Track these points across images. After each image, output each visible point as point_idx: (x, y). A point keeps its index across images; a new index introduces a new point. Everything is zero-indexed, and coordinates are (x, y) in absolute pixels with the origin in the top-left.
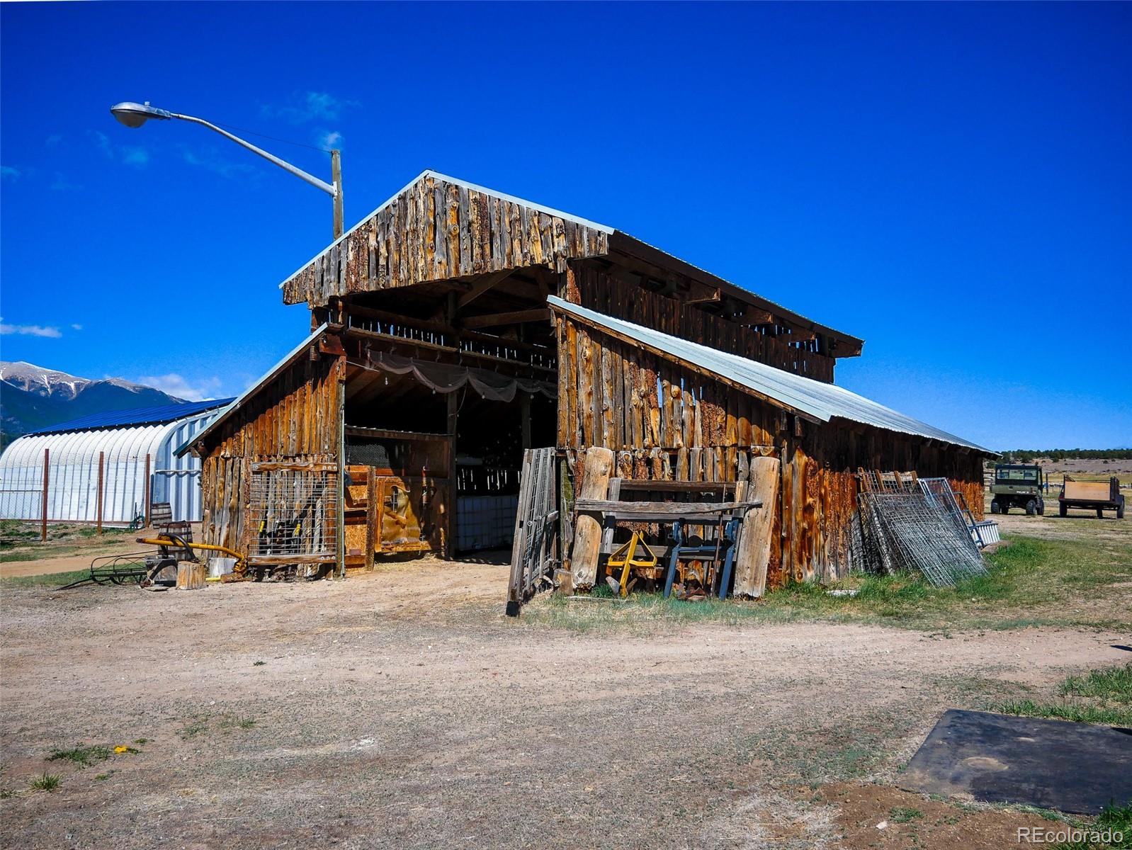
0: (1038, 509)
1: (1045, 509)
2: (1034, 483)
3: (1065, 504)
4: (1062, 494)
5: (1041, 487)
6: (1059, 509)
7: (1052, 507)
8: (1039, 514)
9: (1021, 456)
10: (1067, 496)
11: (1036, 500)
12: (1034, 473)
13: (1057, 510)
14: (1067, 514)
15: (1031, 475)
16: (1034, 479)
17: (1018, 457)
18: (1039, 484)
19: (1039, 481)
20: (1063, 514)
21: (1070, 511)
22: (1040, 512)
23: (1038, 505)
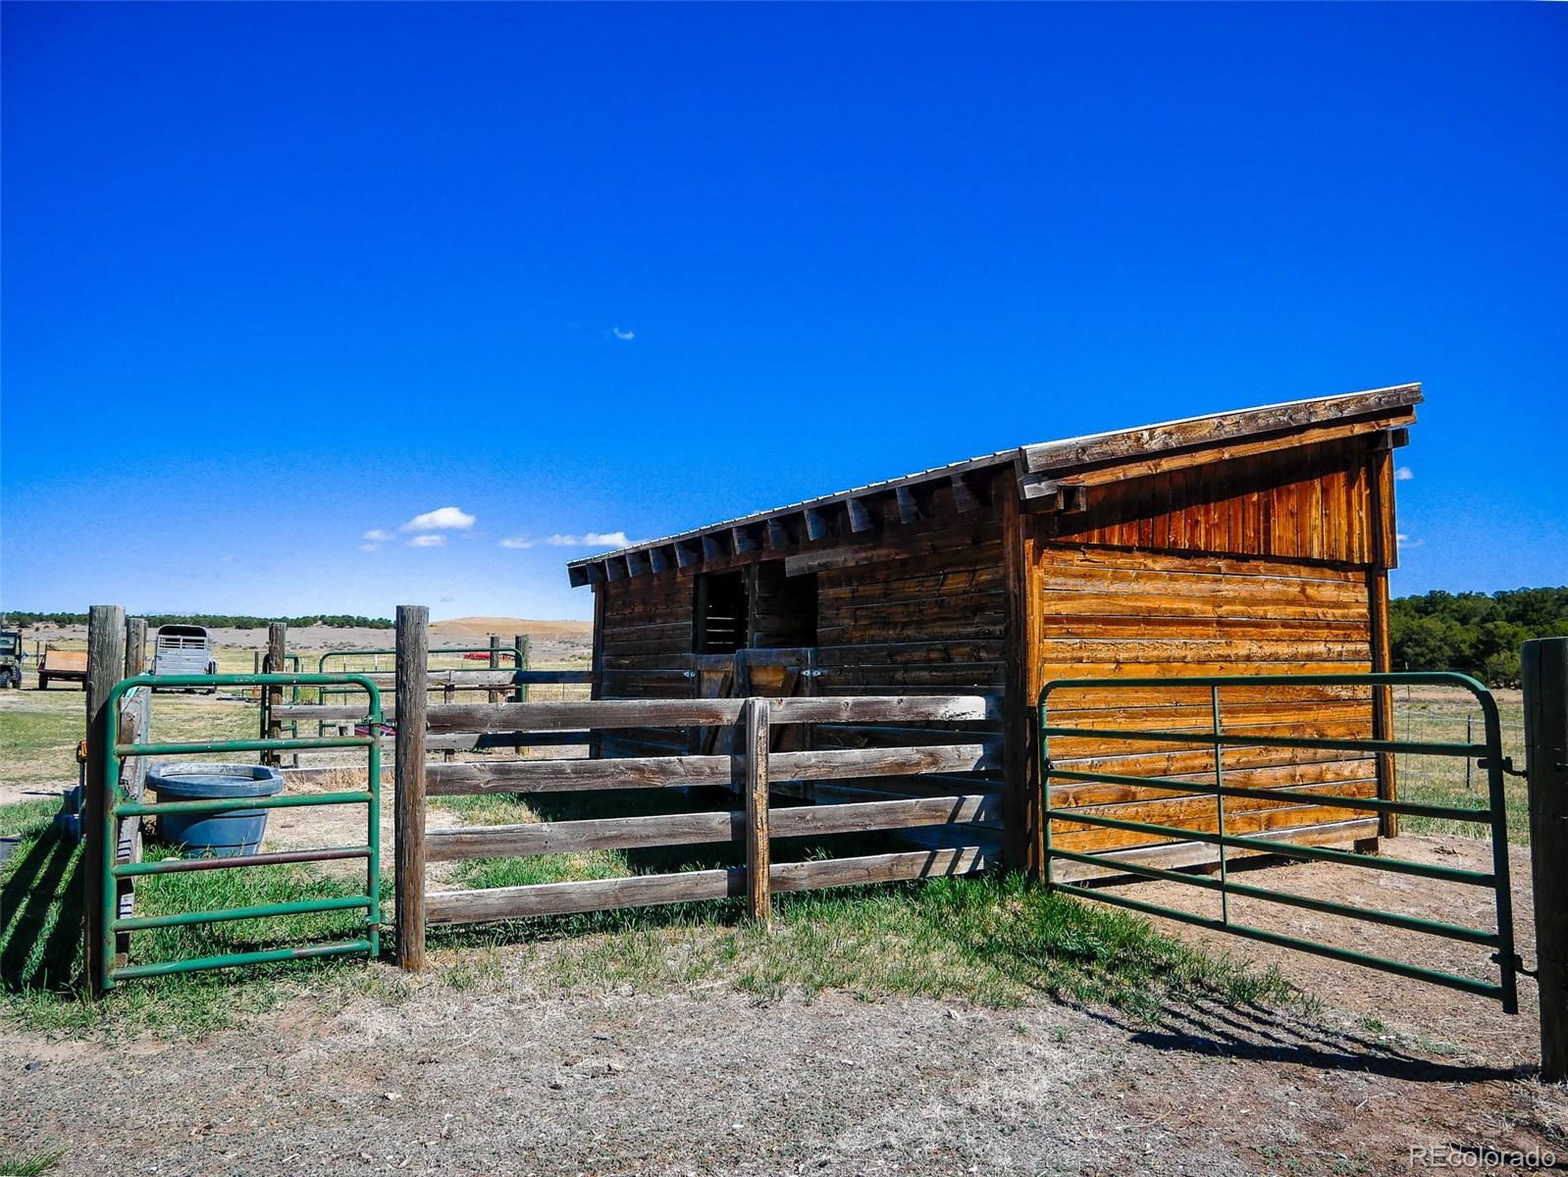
0: (14, 682)
1: (23, 681)
2: (11, 652)
3: (45, 676)
4: (43, 665)
5: (19, 657)
6: (38, 682)
7: (31, 679)
8: (14, 687)
9: (18, 620)
10: (47, 667)
11: (11, 672)
12: (12, 641)
13: (36, 683)
14: (48, 687)
15: (8, 642)
16: (12, 647)
17: (14, 620)
18: (17, 653)
19: (17, 648)
20: (43, 687)
21: (51, 684)
22: (16, 685)
23: (14, 677)
